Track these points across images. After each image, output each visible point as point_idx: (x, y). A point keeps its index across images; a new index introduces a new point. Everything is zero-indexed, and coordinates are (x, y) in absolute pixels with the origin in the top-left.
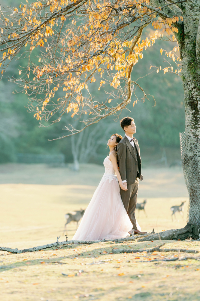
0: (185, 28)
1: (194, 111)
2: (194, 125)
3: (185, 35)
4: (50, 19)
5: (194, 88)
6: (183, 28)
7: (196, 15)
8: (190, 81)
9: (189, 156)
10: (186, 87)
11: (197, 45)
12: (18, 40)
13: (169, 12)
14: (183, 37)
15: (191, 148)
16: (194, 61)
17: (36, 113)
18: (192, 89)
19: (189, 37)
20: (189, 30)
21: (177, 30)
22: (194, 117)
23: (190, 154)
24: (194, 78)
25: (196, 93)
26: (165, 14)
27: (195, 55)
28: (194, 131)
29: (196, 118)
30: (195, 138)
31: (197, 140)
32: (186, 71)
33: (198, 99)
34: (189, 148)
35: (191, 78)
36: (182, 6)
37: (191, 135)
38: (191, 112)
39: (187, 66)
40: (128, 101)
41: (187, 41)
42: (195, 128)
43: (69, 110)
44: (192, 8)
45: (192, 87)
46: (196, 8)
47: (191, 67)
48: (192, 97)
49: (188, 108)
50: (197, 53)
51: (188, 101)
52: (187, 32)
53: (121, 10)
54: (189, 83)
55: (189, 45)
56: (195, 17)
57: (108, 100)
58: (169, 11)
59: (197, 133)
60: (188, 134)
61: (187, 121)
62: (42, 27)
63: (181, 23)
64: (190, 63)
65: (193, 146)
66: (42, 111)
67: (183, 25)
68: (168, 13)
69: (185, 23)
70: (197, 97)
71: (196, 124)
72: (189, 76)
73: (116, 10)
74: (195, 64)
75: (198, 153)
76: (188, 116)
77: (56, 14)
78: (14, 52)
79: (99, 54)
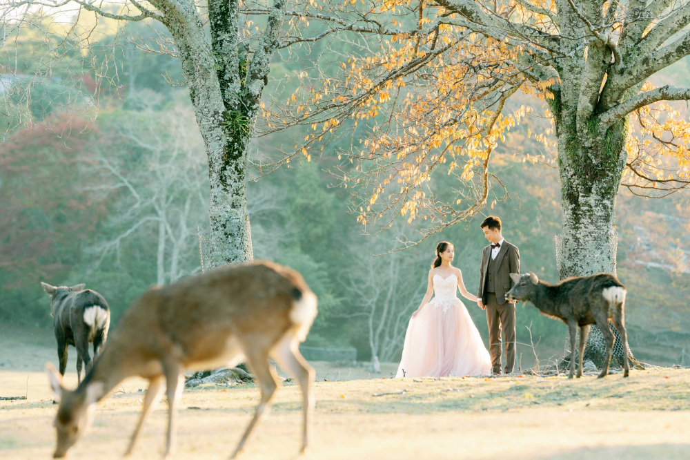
0: (562, 96)
1: (574, 205)
2: (574, 225)
3: (562, 104)
4: (387, 79)
5: (574, 175)
6: (560, 96)
7: (576, 79)
8: (569, 165)
9: (567, 266)
10: (564, 174)
11: (578, 118)
12: (345, 105)
13: (542, 75)
14: (560, 107)
15: (570, 255)
16: (574, 138)
17: (359, 215)
18: (572, 176)
19: (567, 107)
20: (567, 99)
21: (552, 96)
22: (574, 213)
23: (569, 264)
24: (574, 162)
25: (577, 182)
26: (536, 76)
27: (576, 132)
28: (573, 232)
29: (577, 215)
30: (575, 241)
31: (578, 245)
32: (564, 153)
33: (579, 189)
34: (567, 256)
35: (570, 162)
36: (558, 66)
37: (571, 238)
38: (570, 207)
39: (564, 146)
40: (483, 203)
41: (564, 112)
42: (575, 228)
43: (404, 211)
44: (571, 69)
45: (571, 173)
46: (577, 69)
47: (570, 146)
48: (571, 187)
49: (566, 201)
50: (578, 129)
51: (566, 192)
52: (564, 100)
53: (480, 69)
54: (568, 168)
55: (567, 118)
56: (575, 82)
57: (456, 200)
58: (541, 73)
59: (578, 236)
60: (567, 237)
61: (565, 220)
62: (376, 89)
63: (557, 89)
64: (568, 142)
65: (572, 252)
66: (366, 211)
67: (559, 91)
68: (540, 76)
69: (562, 89)
70: (578, 186)
71: (576, 223)
72: (568, 159)
73: (474, 68)
74: (576, 142)
75: (579, 263)
76: (566, 212)
77: (395, 73)
78: (338, 122)
79: (451, 124)
